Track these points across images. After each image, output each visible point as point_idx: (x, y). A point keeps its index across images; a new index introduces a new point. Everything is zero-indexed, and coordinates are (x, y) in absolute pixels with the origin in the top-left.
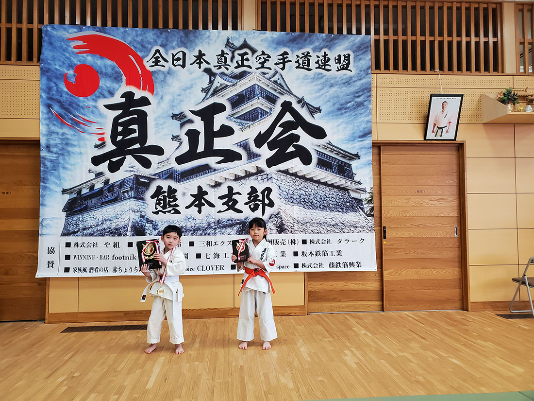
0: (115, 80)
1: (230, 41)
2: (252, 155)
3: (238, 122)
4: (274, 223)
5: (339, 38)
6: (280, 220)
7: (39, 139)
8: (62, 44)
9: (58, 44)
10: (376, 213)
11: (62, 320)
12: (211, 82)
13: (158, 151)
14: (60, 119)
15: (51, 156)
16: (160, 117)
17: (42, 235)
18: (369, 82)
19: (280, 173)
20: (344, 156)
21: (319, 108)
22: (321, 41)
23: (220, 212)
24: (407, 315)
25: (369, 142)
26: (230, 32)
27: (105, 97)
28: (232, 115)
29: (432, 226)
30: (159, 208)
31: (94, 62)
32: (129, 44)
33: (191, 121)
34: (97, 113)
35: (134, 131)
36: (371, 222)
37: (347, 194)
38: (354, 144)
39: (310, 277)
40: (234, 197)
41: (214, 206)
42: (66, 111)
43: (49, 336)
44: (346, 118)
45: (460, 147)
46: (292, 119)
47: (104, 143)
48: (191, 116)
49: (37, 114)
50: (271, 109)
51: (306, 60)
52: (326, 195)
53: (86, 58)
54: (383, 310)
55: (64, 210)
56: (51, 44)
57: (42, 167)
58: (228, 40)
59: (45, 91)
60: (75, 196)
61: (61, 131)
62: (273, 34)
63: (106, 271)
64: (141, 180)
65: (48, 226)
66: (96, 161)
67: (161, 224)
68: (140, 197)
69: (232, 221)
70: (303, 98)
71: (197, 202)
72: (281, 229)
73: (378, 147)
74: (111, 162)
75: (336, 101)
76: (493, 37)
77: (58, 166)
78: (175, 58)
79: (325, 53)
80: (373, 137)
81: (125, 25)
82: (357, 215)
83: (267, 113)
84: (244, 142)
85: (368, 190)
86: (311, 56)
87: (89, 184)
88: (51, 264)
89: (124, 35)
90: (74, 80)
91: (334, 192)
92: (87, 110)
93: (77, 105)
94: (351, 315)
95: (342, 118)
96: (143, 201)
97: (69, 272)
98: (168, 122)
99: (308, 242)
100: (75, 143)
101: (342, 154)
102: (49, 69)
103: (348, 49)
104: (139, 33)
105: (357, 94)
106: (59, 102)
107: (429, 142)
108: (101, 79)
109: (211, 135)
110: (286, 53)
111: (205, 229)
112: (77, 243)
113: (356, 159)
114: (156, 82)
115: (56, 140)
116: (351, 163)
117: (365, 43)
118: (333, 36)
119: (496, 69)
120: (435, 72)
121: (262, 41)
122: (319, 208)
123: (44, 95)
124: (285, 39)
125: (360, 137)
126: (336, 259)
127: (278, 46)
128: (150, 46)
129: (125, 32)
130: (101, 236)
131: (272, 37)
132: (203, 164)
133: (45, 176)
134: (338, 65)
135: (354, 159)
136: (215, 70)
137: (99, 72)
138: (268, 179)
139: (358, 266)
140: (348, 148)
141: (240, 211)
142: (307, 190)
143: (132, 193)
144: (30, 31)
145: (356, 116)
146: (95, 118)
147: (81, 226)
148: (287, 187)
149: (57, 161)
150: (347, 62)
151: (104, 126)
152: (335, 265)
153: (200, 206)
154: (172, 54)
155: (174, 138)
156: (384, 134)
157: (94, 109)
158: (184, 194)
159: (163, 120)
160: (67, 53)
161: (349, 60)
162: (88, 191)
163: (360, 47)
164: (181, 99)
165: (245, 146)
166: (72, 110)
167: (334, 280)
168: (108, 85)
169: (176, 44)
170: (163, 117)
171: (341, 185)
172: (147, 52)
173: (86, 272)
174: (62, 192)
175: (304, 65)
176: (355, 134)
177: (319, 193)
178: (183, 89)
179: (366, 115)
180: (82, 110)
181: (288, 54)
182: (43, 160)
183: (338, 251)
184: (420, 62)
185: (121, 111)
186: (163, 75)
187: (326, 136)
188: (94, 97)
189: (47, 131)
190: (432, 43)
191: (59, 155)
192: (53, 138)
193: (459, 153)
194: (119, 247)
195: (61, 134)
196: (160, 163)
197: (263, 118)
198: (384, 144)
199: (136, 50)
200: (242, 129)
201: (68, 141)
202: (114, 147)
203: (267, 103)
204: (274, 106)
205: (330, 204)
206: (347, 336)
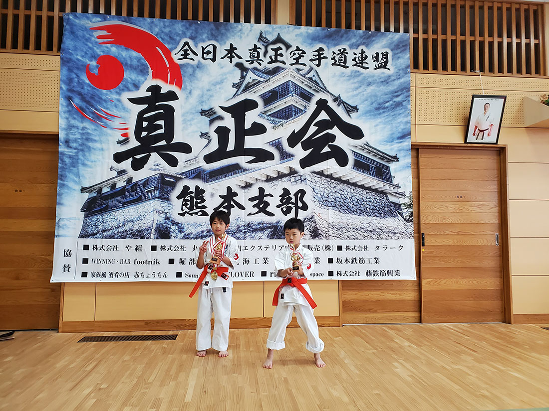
0: (141, 73)
1: (263, 35)
2: (285, 155)
3: (270, 120)
5: (376, 36)
6: (313, 225)
7: (57, 134)
8: (85, 33)
9: (80, 33)
10: (414, 218)
11: (77, 329)
12: (243, 77)
13: (185, 148)
14: (81, 112)
15: (70, 152)
16: (188, 113)
17: (59, 236)
18: (407, 82)
19: (315, 175)
20: (382, 158)
21: (356, 107)
22: (358, 38)
23: (250, 214)
24: (447, 327)
25: (408, 143)
26: (262, 26)
27: (129, 90)
28: (265, 112)
29: (473, 233)
30: (186, 210)
31: (119, 53)
32: (157, 35)
33: (221, 117)
34: (121, 107)
35: (160, 127)
36: (411, 227)
37: (385, 198)
38: (392, 145)
39: (345, 285)
40: (265, 199)
41: (244, 209)
42: (87, 103)
43: (65, 345)
44: (384, 118)
45: (501, 152)
46: (328, 118)
47: (127, 139)
48: (221, 112)
49: (56, 106)
50: (305, 107)
51: (342, 57)
52: (363, 199)
53: (110, 49)
54: (421, 322)
55: (82, 210)
56: (73, 33)
57: (60, 164)
58: (261, 34)
59: (64, 82)
60: (95, 195)
61: (81, 125)
62: (308, 29)
63: (127, 276)
64: (166, 179)
65: (64, 227)
66: (119, 158)
67: (187, 226)
68: (165, 198)
69: (262, 224)
70: (339, 96)
71: (226, 204)
72: (315, 234)
73: (417, 149)
74: (135, 160)
75: (373, 100)
76: (535, 39)
77: (78, 163)
78: (205, 51)
79: (362, 50)
80: (412, 139)
81: (152, 15)
82: (395, 221)
83: (301, 111)
84: (277, 141)
85: (407, 194)
86: (347, 53)
87: (110, 182)
88: (67, 268)
89: (151, 26)
90: (97, 72)
91: (371, 196)
92: (110, 103)
93: (99, 98)
94: (389, 327)
95: (380, 118)
96: (168, 202)
97: (86, 276)
98: (196, 119)
99: (344, 248)
100: (97, 138)
101: (380, 155)
102: (70, 59)
103: (386, 47)
104: (167, 24)
105: (395, 93)
106: (80, 94)
107: (469, 145)
108: (126, 71)
109: (241, 133)
110: (321, 49)
111: (235, 233)
112: (96, 245)
113: (394, 161)
114: (184, 76)
115: (75, 135)
116: (389, 165)
117: (403, 41)
118: (370, 33)
119: (537, 72)
120: (475, 72)
121: (296, 35)
122: (355, 213)
123: (64, 87)
124: (320, 35)
126: (373, 267)
127: (314, 42)
128: (178, 38)
129: (152, 22)
130: (123, 238)
131: (307, 32)
132: (234, 163)
133: (63, 173)
134: (376, 63)
135: (392, 161)
136: (247, 65)
137: (124, 63)
138: (302, 181)
139: (397, 275)
140: (386, 150)
141: (271, 214)
142: (343, 193)
143: (157, 193)
144: (51, 19)
146: (118, 112)
147: (100, 227)
148: (321, 189)
149: (76, 157)
150: (385, 60)
151: (128, 120)
152: (373, 273)
153: (229, 208)
154: (202, 47)
155: (203, 135)
156: (423, 137)
157: (118, 103)
158: (212, 195)
160: (90, 42)
161: (387, 58)
162: (109, 190)
163: (399, 46)
164: (211, 94)
165: (278, 145)
166: (94, 103)
167: (370, 290)
168: (133, 78)
169: (206, 37)
170: (191, 113)
171: (379, 188)
172: (175, 44)
173: (105, 277)
174: (81, 190)
175: (341, 63)
176: (393, 135)
177: (355, 197)
178: (213, 84)
179: (405, 116)
180: (104, 102)
181: (323, 50)
182: (61, 155)
183: (375, 258)
184: (460, 63)
185: (146, 106)
186: (192, 69)
187: (363, 136)
188: (118, 90)
189: (65, 125)
190: (472, 43)
191: (79, 150)
192: (73, 132)
193: (500, 158)
194: (141, 251)
195: (81, 128)
196: (187, 161)
197: (297, 116)
198: (422, 147)
199: (163, 41)
200: (275, 128)
201: (88, 136)
202: (138, 144)
203: (301, 101)
204: (309, 104)
205: (368, 209)
206: (390, 348)
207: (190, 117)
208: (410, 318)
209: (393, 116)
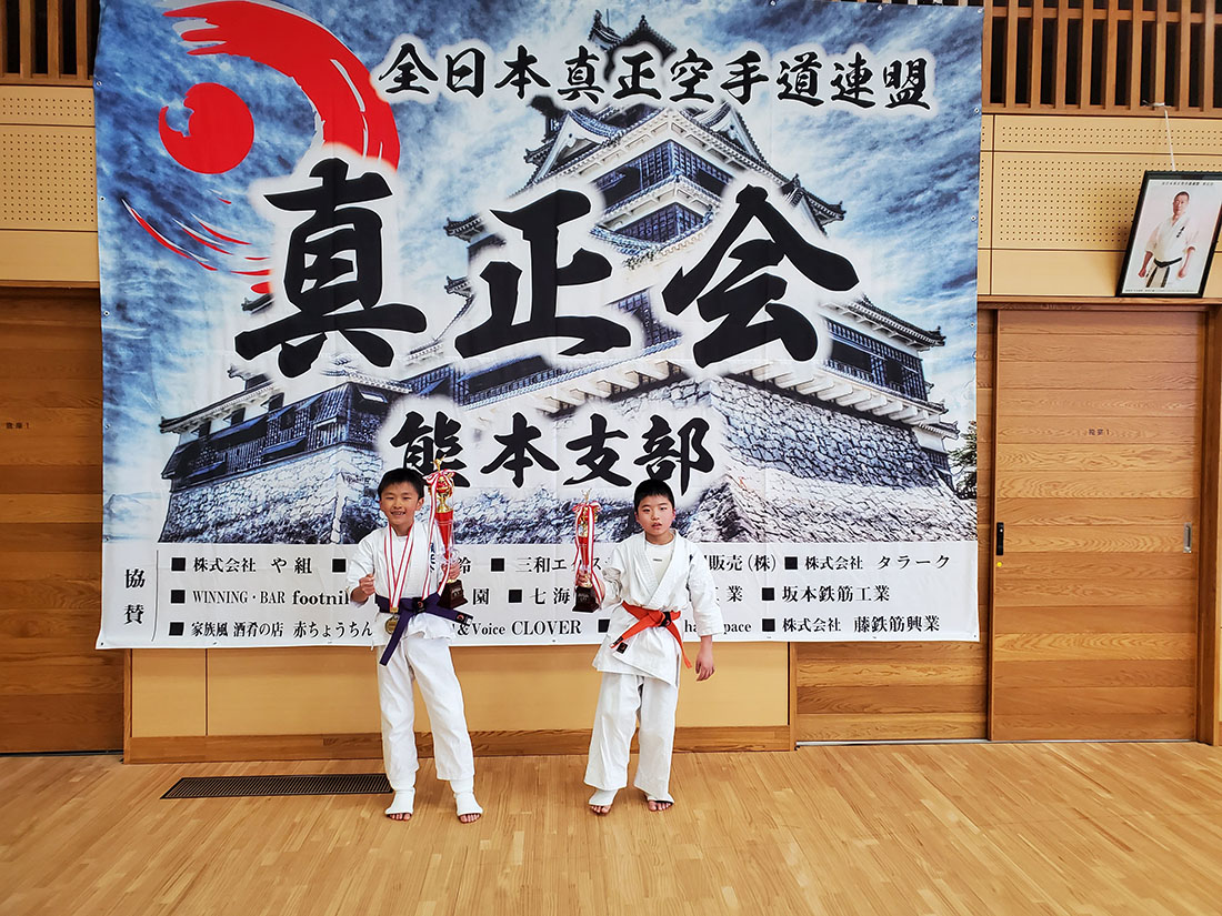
0: (295, 129)
1: (604, 22)
2: (657, 333)
3: (621, 244)
4: (711, 512)
5: (896, 16)
6: (726, 506)
7: (95, 286)
8: (153, 26)
9: (140, 27)
10: (979, 488)
11: (166, 755)
12: (552, 134)
13: (411, 320)
14: (152, 232)
15: (130, 333)
16: (414, 229)
17: (112, 538)
18: (973, 138)
19: (732, 382)
20: (903, 337)
21: (839, 206)
22: (847, 25)
23: (570, 482)
24: (1051, 753)
25: (969, 299)
27: (268, 174)
28: (607, 223)
29: (1126, 522)
31: (239, 78)
32: (333, 27)
33: (498, 239)
34: (249, 218)
35: (345, 266)
36: (969, 511)
37: (908, 438)
38: (930, 304)
39: (802, 653)
40: (609, 443)
41: (557, 468)
42: (166, 210)
43: (130, 808)
44: (911, 235)
45: (1211, 316)
46: (767, 236)
47: (268, 298)
48: (496, 227)
49: (89, 217)
50: (709, 208)
51: (806, 77)
52: (851, 441)
53: (217, 67)
54: (987, 736)
55: (166, 474)
56: (122, 26)
57: (107, 361)
58: (597, 19)
59: (108, 157)
60: (195, 437)
61: (153, 265)
62: (718, 3)
63: (278, 633)
64: (365, 396)
65: (124, 515)
68: (362, 442)
69: (601, 505)
70: (796, 180)
71: (512, 457)
72: (731, 528)
73: (991, 313)
74: (287, 350)
75: (884, 188)
77: (149, 358)
78: (456, 68)
79: (858, 55)
80: (982, 287)
82: (931, 495)
83: (698, 219)
84: (637, 297)
85: (963, 428)
86: (819, 66)
87: (230, 405)
88: (134, 613)
90: (187, 128)
91: (872, 432)
92: (221, 208)
93: (194, 195)
94: (908, 753)
95: (900, 234)
96: (372, 453)
97: (181, 634)
98: (437, 244)
99: (801, 563)
100: (193, 297)
101: (898, 331)
102: (119, 96)
103: (920, 46)
105: (940, 170)
106: (147, 186)
107: (1128, 300)
108: (259, 125)
109: (549, 279)
110: (752, 57)
111: (533, 527)
112: (203, 560)
113: (933, 345)
114: (405, 135)
115: (138, 289)
116: (920, 355)
117: (966, 30)
118: (880, 8)
120: (1153, 109)
121: (688, 21)
122: (831, 475)
123: (107, 168)
124: (750, 17)
125: (946, 286)
126: (873, 609)
127: (731, 37)
128: (387, 35)
130: (265, 542)
131: (715, 12)
132: (529, 355)
133: (115, 385)
134: (893, 91)
135: (928, 344)
136: (561, 102)
137: (253, 105)
138: (698, 398)
139: (931, 627)
140: (912, 316)
141: (621, 481)
142: (802, 428)
143: (343, 432)
145: (935, 230)
146: (242, 231)
147: (210, 516)
148: (748, 418)
149: (145, 345)
150: (916, 82)
151: (268, 251)
152: (872, 624)
153: (518, 467)
154: (448, 57)
155: (454, 285)
156: (1008, 280)
157: (242, 207)
158: (478, 435)
159: (423, 238)
160: (165, 50)
161: (921, 76)
162: (227, 424)
163: (955, 41)
164: (471, 180)
165: (639, 309)
166: (183, 207)
167: (865, 661)
168: (277, 141)
169: (456, 31)
170: (422, 229)
171: (893, 413)
172: (379, 52)
173: (226, 634)
174: (160, 426)
175: (802, 91)
176: (933, 279)
177: (833, 435)
178: (476, 154)
179: (964, 228)
180: (207, 206)
181: (757, 59)
182: (108, 341)
183: (878, 588)
184: (1114, 83)
185: (311, 214)
186: (423, 116)
187: (856, 281)
188: (240, 174)
189: (114, 265)
190: (1149, 29)
191: (151, 328)
192: (133, 284)
193: (1207, 333)
194: (309, 572)
195: (154, 273)
196: (416, 351)
197: (688, 232)
198: (1006, 306)
199: (350, 44)
200: (632, 264)
201: (172, 291)
202: (294, 310)
203: (700, 193)
204: (719, 201)
205: (863, 466)
206: (913, 831)
207: (420, 239)
208: (961, 728)
209: (932, 228)
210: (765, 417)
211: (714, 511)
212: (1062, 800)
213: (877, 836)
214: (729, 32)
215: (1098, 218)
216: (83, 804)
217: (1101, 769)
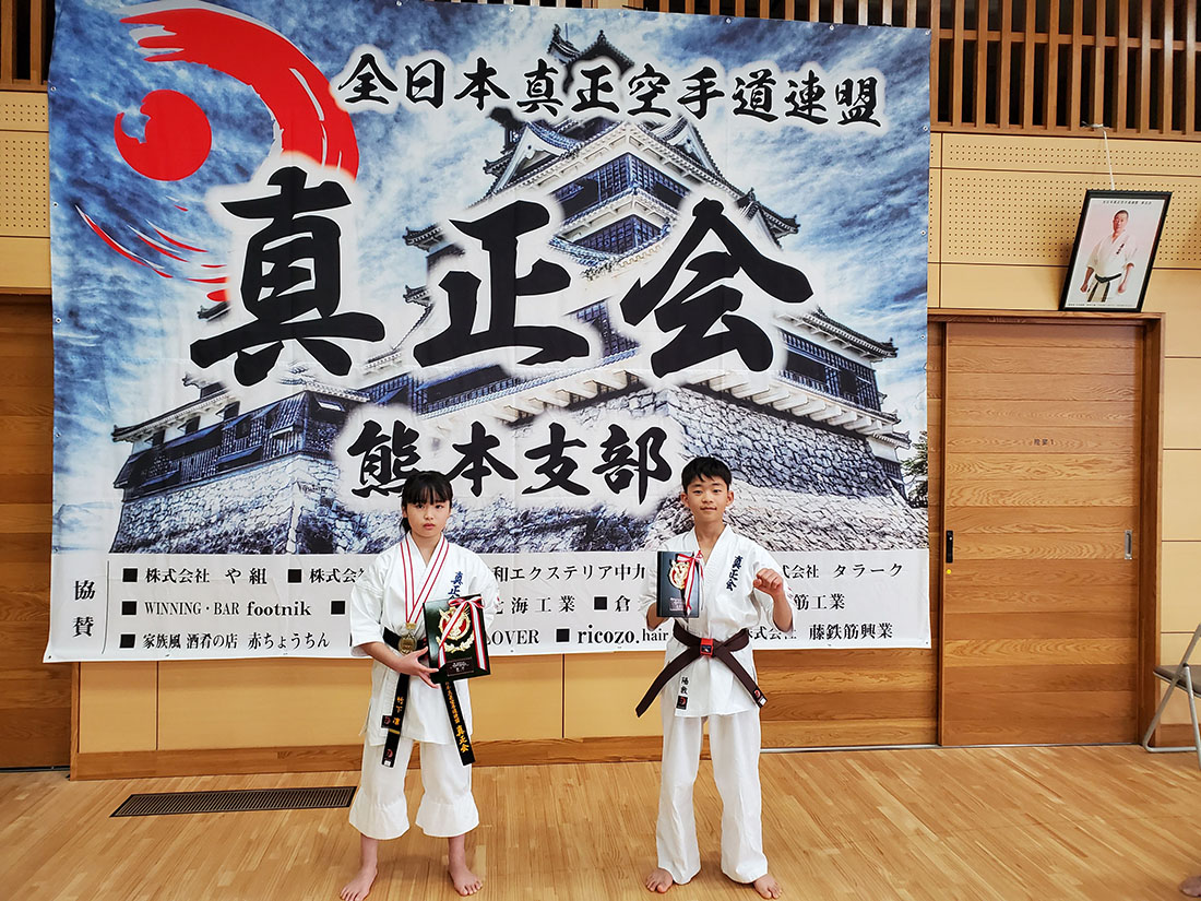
0: (252, 137)
1: (563, 36)
2: (615, 343)
3: (579, 255)
4: (669, 521)
5: (847, 36)
7: (48, 293)
8: (109, 32)
9: (96, 33)
10: (929, 497)
11: (114, 771)
12: (511, 146)
13: (369, 328)
14: (107, 240)
15: (83, 340)
16: (373, 239)
17: (61, 548)
18: (923, 155)
19: (689, 392)
20: (857, 349)
21: (794, 220)
22: (800, 43)
23: (529, 491)
24: (999, 757)
25: (920, 311)
26: (560, 13)
27: (225, 181)
28: (565, 234)
29: (1070, 530)
30: (372, 481)
31: (196, 85)
32: (292, 37)
33: (457, 249)
34: (205, 224)
35: (304, 275)
36: (921, 520)
37: (862, 448)
38: (882, 316)
40: (567, 452)
41: (516, 477)
42: (120, 216)
43: (79, 828)
44: (861, 249)
45: (1148, 330)
46: (724, 249)
47: (224, 306)
48: (456, 237)
49: (41, 223)
50: (667, 220)
51: (760, 93)
52: (806, 451)
53: (174, 74)
54: (937, 741)
55: (118, 483)
56: (77, 31)
57: (59, 369)
58: (556, 32)
59: (61, 162)
60: (148, 446)
61: (108, 272)
62: (675, 20)
63: (232, 645)
64: (322, 405)
65: (74, 526)
67: (374, 522)
68: (319, 451)
69: (559, 514)
70: (751, 194)
71: (471, 466)
73: (940, 325)
74: (243, 358)
75: (837, 203)
77: (102, 366)
78: (415, 79)
79: (811, 73)
80: (931, 301)
82: (885, 505)
83: (656, 231)
84: (596, 307)
85: (915, 439)
86: (773, 82)
87: (184, 414)
88: (84, 625)
89: (278, 14)
90: (143, 135)
91: (827, 442)
92: (177, 215)
93: (150, 202)
94: (862, 759)
95: (853, 247)
96: (328, 463)
97: (133, 646)
98: (395, 253)
100: (148, 305)
101: (851, 342)
102: (73, 101)
103: (871, 66)
104: (317, 7)
105: (890, 186)
106: (102, 192)
107: (1070, 314)
108: (216, 132)
109: (508, 288)
110: (708, 72)
111: (492, 536)
112: (155, 570)
113: (886, 356)
114: (364, 145)
115: (92, 296)
116: (874, 366)
117: (912, 52)
118: (832, 28)
120: (1092, 129)
121: (646, 37)
122: (787, 484)
123: (60, 173)
124: (706, 34)
125: (897, 298)
126: (827, 617)
127: (690, 54)
128: (346, 45)
129: (280, 3)
130: (219, 552)
131: (672, 28)
132: (488, 364)
133: (67, 392)
134: (846, 108)
135: (881, 355)
136: (520, 114)
137: (211, 112)
138: (656, 407)
139: (884, 634)
140: (866, 327)
141: (580, 490)
142: (758, 438)
143: (300, 441)
145: (887, 244)
146: (199, 239)
147: (164, 526)
148: (704, 427)
149: (98, 353)
150: (867, 99)
151: (224, 259)
152: (826, 632)
153: (477, 475)
154: (408, 68)
155: (412, 294)
156: (956, 296)
157: (198, 214)
158: (436, 444)
159: (381, 247)
160: (122, 56)
161: (872, 94)
162: (181, 433)
163: (903, 61)
164: (430, 190)
165: (597, 318)
166: (138, 214)
167: (819, 668)
168: (235, 150)
169: (416, 42)
170: (382, 238)
171: (848, 423)
172: (337, 62)
173: (179, 646)
174: (113, 434)
175: (757, 106)
176: (884, 292)
177: (789, 445)
178: (436, 165)
179: (914, 242)
180: (164, 215)
181: (713, 75)
182: (60, 348)
183: (833, 597)
184: (1055, 104)
185: (267, 222)
186: (383, 126)
187: (809, 293)
188: (197, 182)
189: (69, 271)
190: (1088, 53)
191: (104, 336)
192: (86, 290)
193: (1145, 346)
194: (264, 582)
195: (108, 279)
196: (374, 360)
197: (646, 244)
198: (954, 319)
199: (309, 54)
200: (591, 275)
201: (126, 299)
202: (252, 318)
203: (657, 205)
204: (676, 213)
205: (818, 475)
206: (872, 839)
207: (379, 248)
208: (912, 734)
209: (884, 242)
210: (722, 426)
211: (671, 520)
212: (1015, 806)
213: (838, 845)
214: (685, 49)
215: (1041, 234)
216: (31, 822)
217: (1051, 774)
